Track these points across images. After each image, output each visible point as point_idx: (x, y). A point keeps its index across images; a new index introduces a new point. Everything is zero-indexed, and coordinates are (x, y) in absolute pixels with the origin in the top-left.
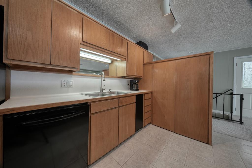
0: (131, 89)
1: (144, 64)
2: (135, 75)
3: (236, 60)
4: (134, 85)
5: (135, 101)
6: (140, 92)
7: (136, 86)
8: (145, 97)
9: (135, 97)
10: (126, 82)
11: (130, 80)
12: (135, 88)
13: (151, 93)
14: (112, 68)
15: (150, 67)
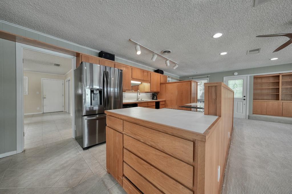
0: (153, 99)
1: (161, 84)
2: (155, 90)
3: (225, 78)
4: (154, 97)
5: (155, 105)
6: (158, 100)
7: (156, 97)
8: (161, 103)
9: (155, 103)
10: (149, 95)
11: (152, 93)
12: (155, 98)
13: (165, 101)
14: (141, 87)
15: (164, 86)
